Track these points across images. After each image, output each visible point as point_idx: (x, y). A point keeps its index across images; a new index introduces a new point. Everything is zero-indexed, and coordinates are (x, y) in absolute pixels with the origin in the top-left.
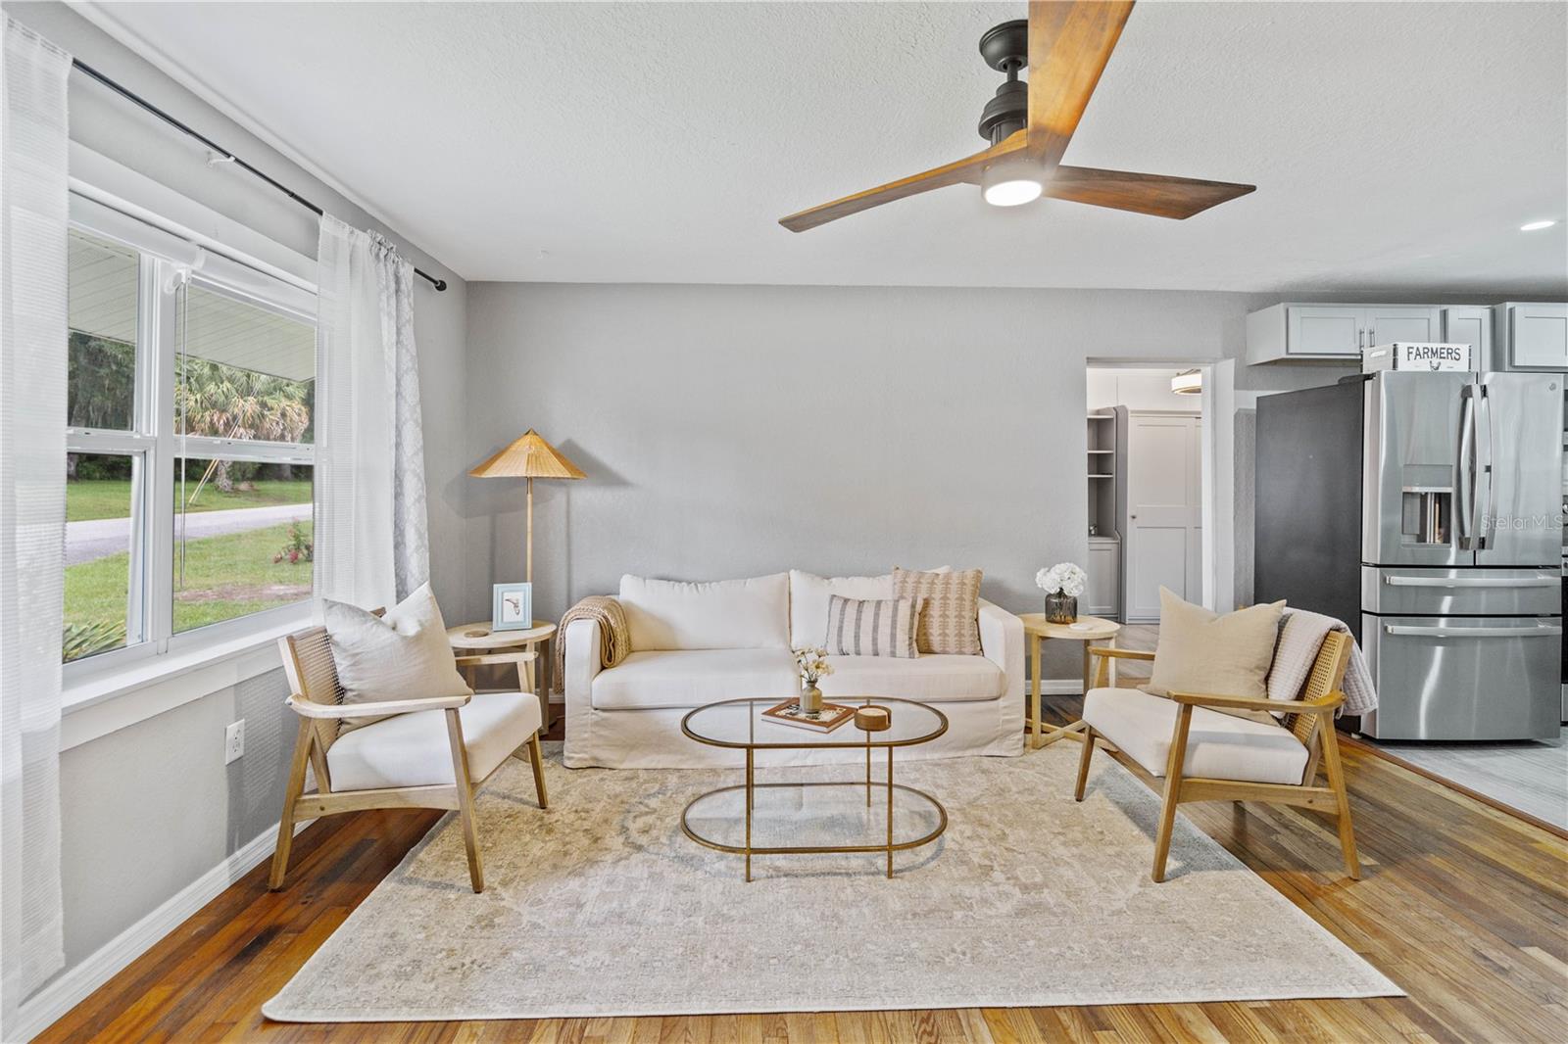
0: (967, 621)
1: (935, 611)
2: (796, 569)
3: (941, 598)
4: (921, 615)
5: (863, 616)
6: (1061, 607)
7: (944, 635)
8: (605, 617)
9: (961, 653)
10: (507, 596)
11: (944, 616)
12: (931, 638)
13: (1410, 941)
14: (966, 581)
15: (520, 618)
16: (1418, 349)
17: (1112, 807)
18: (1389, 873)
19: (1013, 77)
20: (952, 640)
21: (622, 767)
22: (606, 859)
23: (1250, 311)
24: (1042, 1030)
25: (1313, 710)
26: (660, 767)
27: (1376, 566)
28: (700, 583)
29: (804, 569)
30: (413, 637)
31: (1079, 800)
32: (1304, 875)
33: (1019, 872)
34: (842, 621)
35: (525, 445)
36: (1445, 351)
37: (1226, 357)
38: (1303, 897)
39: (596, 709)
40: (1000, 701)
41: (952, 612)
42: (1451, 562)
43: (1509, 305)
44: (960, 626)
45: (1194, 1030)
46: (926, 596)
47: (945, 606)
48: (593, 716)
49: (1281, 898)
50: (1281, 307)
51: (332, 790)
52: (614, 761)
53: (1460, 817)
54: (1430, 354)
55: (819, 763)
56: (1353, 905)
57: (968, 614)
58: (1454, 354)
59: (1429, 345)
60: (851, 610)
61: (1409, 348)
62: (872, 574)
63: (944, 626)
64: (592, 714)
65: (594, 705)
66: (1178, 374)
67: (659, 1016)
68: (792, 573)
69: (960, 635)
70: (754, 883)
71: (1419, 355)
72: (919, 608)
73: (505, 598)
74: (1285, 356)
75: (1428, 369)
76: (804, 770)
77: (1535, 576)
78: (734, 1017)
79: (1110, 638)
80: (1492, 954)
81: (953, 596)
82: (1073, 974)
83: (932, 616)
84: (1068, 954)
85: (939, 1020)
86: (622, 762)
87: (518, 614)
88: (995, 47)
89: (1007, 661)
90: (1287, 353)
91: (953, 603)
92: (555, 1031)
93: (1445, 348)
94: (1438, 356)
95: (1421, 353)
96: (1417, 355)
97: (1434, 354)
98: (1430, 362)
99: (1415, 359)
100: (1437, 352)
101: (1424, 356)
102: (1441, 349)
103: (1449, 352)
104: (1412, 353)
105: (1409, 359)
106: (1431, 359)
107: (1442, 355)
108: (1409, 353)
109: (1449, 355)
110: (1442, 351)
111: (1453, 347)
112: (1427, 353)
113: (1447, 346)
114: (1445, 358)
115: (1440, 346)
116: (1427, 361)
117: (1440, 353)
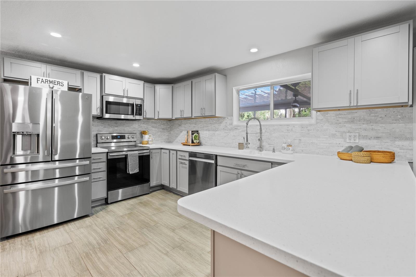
16: (42, 79)
36: (56, 82)
43: (104, 74)
54: (49, 82)
58: (60, 84)
59: (49, 79)
61: (37, 78)
90: (4, 76)
93: (56, 81)
94: (53, 84)
95: (44, 81)
96: (42, 81)
97: (51, 83)
98: (49, 85)
99: (41, 83)
100: (52, 81)
101: (45, 82)
102: (54, 81)
103: (59, 83)
104: (39, 80)
105: (38, 83)
106: (49, 84)
107: (55, 83)
108: (38, 80)
109: (58, 84)
110: (55, 82)
111: (61, 81)
112: (47, 82)
113: (57, 80)
114: (56, 85)
115: (53, 80)
116: (47, 85)
117: (54, 82)
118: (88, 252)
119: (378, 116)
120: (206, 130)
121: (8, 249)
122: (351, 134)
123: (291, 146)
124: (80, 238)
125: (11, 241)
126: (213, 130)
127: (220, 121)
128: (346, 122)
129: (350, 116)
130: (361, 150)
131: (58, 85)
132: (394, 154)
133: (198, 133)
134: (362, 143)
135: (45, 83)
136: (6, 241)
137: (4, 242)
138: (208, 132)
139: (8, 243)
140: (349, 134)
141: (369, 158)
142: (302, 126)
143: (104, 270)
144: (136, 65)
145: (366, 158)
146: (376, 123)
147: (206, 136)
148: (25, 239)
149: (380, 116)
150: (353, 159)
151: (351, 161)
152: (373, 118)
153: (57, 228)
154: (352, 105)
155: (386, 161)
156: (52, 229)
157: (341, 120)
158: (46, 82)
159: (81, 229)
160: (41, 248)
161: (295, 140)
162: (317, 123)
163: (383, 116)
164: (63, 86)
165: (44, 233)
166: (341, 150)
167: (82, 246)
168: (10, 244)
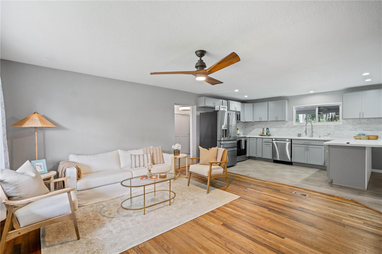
0: (161, 157)
1: (155, 155)
2: (119, 149)
3: (156, 153)
4: (152, 157)
5: (140, 158)
6: (177, 152)
7: (157, 160)
8: (77, 166)
9: (160, 163)
10: (36, 164)
11: (157, 156)
12: (154, 161)
13: (237, 191)
14: (160, 149)
15: (43, 170)
17: (194, 186)
18: (231, 185)
19: (201, 59)
20: (159, 161)
21: (87, 205)
22: (106, 222)
23: (198, 97)
24: (209, 216)
25: (223, 162)
26: (98, 202)
27: (219, 141)
28: (94, 155)
29: (122, 149)
30: (35, 177)
31: (188, 186)
32: (223, 187)
33: (189, 198)
34: (135, 160)
35: (35, 117)
37: (195, 105)
38: (225, 190)
39: (78, 191)
40: (170, 171)
41: (158, 155)
42: (222, 140)
43: (229, 101)
44: (160, 158)
45: (225, 208)
46: (152, 152)
47: (157, 154)
48: (77, 193)
49: (222, 191)
50: (204, 97)
51: (21, 227)
52: (84, 204)
53: (233, 176)
55: (137, 191)
56: (230, 189)
57: (161, 155)
58: (226, 108)
59: (223, 106)
60: (137, 158)
62: (137, 149)
63: (157, 158)
64: (77, 192)
65: (78, 190)
66: (180, 107)
67: (151, 239)
68: (118, 150)
69: (160, 160)
70: (146, 214)
71: (222, 108)
72: (152, 155)
73: (36, 165)
74: (205, 106)
75: (223, 110)
76: (134, 194)
77: (234, 141)
78: (165, 233)
79: (186, 157)
80: (245, 190)
81: (158, 152)
82: (207, 208)
83: (154, 157)
84: (204, 206)
85: (195, 220)
86: (87, 203)
87: (42, 169)
88: (198, 53)
89: (171, 163)
90: (205, 105)
91: (158, 153)
92: (133, 250)
119: (371, 122)
120: (274, 128)
122: (360, 129)
123: (330, 134)
126: (279, 128)
127: (284, 123)
128: (357, 124)
129: (359, 122)
130: (365, 135)
132: (378, 136)
133: (268, 129)
134: (364, 132)
138: (275, 129)
140: (359, 129)
141: (368, 138)
142: (335, 126)
144: (246, 96)
145: (366, 138)
146: (371, 124)
147: (274, 131)
149: (372, 122)
150: (361, 138)
151: (360, 140)
152: (369, 122)
154: (361, 118)
155: (375, 138)
157: (355, 123)
161: (331, 132)
162: (343, 124)
163: (374, 122)
166: (355, 135)
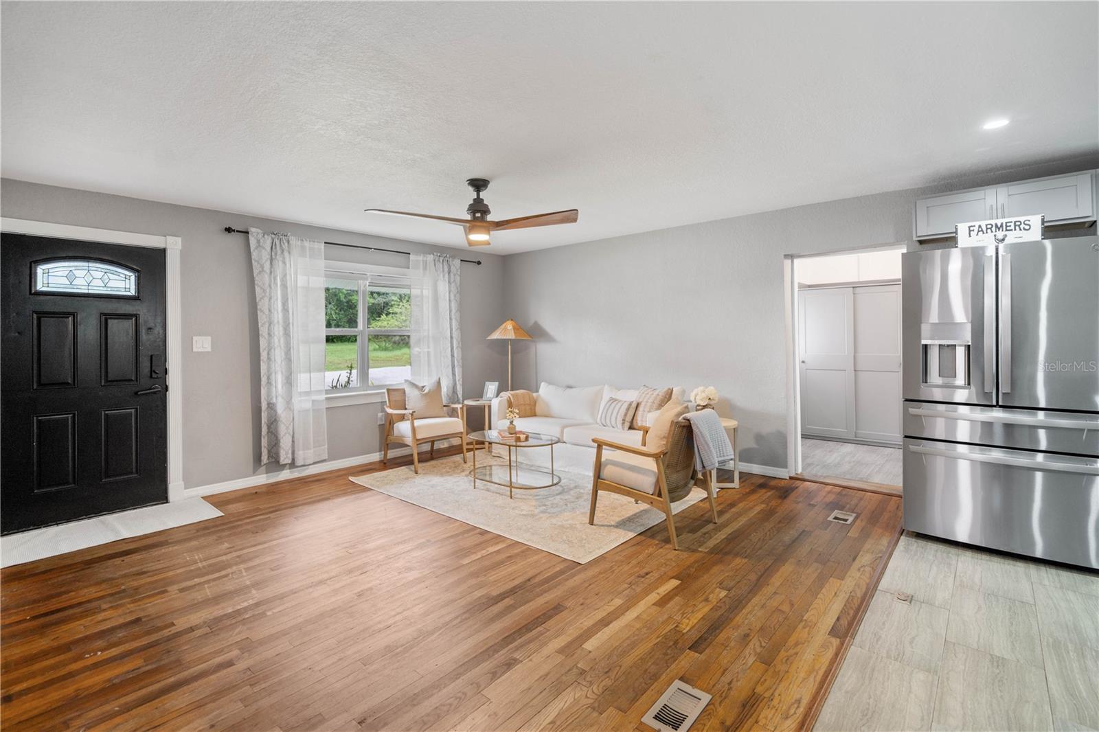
4: (636, 409)
16: (980, 226)
32: (658, 542)
36: (1012, 224)
47: (645, 406)
49: (622, 541)
54: (994, 229)
58: (1022, 227)
59: (993, 222)
61: (969, 227)
68: (606, 386)
71: (982, 230)
87: (492, 394)
90: (917, 236)
93: (1011, 222)
94: (1004, 229)
95: (984, 229)
96: (979, 231)
97: (999, 229)
98: (995, 236)
99: (977, 235)
100: (1002, 226)
101: (985, 232)
102: (1006, 223)
103: (1017, 225)
104: (973, 230)
105: (970, 236)
106: (994, 233)
107: (1008, 228)
108: (970, 231)
109: (1017, 228)
110: (1008, 224)
111: (1022, 219)
112: (991, 228)
113: (1014, 219)
114: (1012, 230)
115: (1004, 221)
116: (990, 235)
117: (1007, 226)
118: (1062, 642)
121: (912, 553)
124: (1056, 608)
125: (922, 543)
131: (1015, 230)
135: (987, 233)
136: (914, 540)
137: (911, 539)
139: (916, 544)
143: (1084, 694)
148: (944, 552)
153: (1011, 562)
156: (999, 559)
158: (989, 231)
159: (1069, 592)
160: (964, 579)
164: (1030, 229)
165: (981, 559)
167: (1054, 622)
168: (917, 547)
